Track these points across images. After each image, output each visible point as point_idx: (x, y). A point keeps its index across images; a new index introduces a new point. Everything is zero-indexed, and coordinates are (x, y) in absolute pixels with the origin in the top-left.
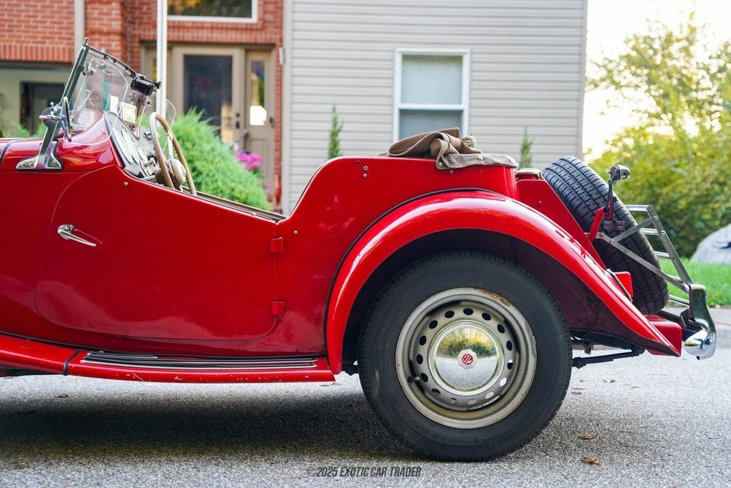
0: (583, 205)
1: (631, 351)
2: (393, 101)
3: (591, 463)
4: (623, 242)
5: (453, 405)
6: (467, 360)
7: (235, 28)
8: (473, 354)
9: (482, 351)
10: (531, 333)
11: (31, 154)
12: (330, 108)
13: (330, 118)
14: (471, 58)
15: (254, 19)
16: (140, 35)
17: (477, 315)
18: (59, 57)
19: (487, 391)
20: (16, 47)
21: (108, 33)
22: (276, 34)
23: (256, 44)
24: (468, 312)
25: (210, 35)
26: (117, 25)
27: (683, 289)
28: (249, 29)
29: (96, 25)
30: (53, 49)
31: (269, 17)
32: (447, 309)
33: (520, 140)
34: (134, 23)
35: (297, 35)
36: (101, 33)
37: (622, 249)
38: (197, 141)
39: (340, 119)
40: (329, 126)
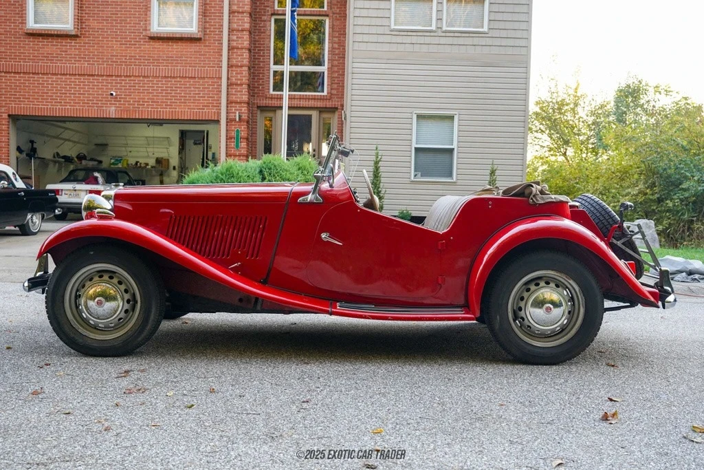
0: (600, 223)
1: (629, 304)
2: (411, 143)
3: (613, 366)
4: (623, 244)
5: (538, 334)
6: (548, 310)
7: (314, 98)
8: (552, 306)
9: (556, 305)
10: (582, 295)
11: (305, 194)
12: (375, 147)
13: (374, 153)
14: (459, 117)
15: (325, 93)
16: (257, 103)
17: (552, 285)
18: (211, 117)
19: (557, 327)
20: (187, 111)
21: (241, 103)
22: (338, 102)
23: (326, 108)
24: (547, 283)
25: (298, 103)
26: (245, 98)
27: (656, 270)
28: (322, 99)
29: (233, 98)
30: (209, 112)
31: (334, 92)
32: (536, 281)
33: (489, 167)
34: (254, 96)
35: (354, 103)
36: (236, 103)
37: (623, 247)
38: (310, 170)
39: (380, 154)
40: (374, 158)
